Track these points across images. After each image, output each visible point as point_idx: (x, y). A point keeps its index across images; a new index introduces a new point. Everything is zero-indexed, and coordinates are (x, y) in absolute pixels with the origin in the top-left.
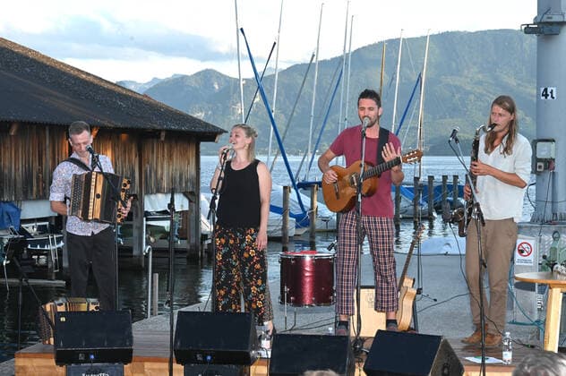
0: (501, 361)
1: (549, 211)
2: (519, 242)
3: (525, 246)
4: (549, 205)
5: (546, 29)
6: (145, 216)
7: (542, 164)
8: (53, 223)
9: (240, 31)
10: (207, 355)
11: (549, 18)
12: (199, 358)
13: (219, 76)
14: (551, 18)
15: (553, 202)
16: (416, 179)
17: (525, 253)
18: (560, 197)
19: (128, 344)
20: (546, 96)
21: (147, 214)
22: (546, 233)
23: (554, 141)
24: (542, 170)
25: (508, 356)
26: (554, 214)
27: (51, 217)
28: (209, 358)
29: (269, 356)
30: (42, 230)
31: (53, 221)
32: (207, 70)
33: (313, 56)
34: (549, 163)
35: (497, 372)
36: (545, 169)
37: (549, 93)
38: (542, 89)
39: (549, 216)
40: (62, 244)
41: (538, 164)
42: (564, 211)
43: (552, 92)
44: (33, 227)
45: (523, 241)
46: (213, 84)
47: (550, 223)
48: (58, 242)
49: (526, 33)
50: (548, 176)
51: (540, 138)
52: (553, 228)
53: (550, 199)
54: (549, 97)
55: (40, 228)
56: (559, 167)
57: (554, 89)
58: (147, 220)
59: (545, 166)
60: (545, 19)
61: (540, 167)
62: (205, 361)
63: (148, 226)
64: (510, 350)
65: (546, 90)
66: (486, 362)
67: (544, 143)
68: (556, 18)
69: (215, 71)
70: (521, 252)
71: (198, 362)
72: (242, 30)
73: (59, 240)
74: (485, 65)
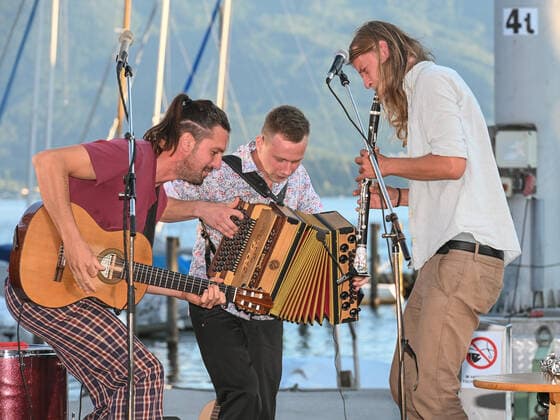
1: (525, 287)
3: (481, 344)
4: (525, 271)
7: (509, 182)
15: (533, 267)
17: (482, 362)
18: (549, 256)
20: (516, 27)
22: (520, 335)
23: (532, 128)
24: (508, 194)
26: (537, 293)
34: (523, 179)
36: (516, 192)
37: (521, 19)
38: (507, 12)
42: (556, 288)
43: (528, 19)
47: (528, 312)
50: (521, 205)
51: (504, 121)
52: (535, 324)
53: (526, 261)
54: (523, 31)
56: (545, 187)
57: (534, 13)
59: (516, 184)
65: (515, 14)
67: (511, 133)
70: (473, 358)
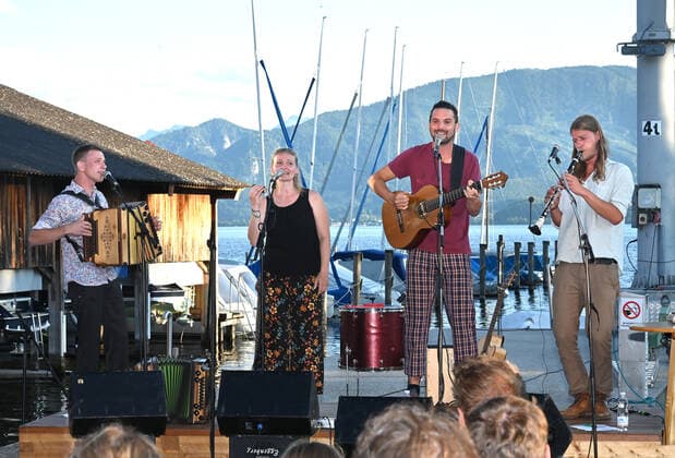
0: (615, 429)
1: (654, 273)
2: (623, 301)
3: (631, 305)
4: (654, 266)
5: (649, 49)
6: (150, 291)
7: (645, 216)
8: (37, 299)
9: (260, 65)
10: (258, 423)
11: (650, 35)
12: (248, 426)
13: (230, 127)
14: (654, 35)
15: (659, 262)
16: (483, 247)
17: (632, 315)
18: (669, 255)
19: (160, 410)
20: (649, 131)
21: (152, 288)
22: (654, 299)
23: (659, 187)
24: (645, 223)
25: (624, 421)
26: (661, 277)
27: (33, 292)
28: (260, 426)
29: (333, 427)
30: (23, 307)
31: (37, 295)
32: (215, 120)
33: (356, 95)
34: (653, 214)
35: (610, 440)
36: (649, 221)
37: (652, 127)
38: (644, 123)
39: (654, 279)
40: (48, 324)
41: (641, 216)
42: (672, 273)
43: (656, 127)
44: (12, 304)
45: (629, 300)
46: (222, 137)
47: (655, 288)
48: (43, 322)
49: (623, 53)
50: (652, 229)
51: (643, 183)
52: (660, 294)
53: (655, 259)
54: (653, 133)
55: (19, 305)
56: (666, 219)
57: (659, 124)
58: (152, 296)
59: (649, 216)
60: (646, 37)
61: (643, 219)
62: (255, 431)
63: (153, 303)
64: (626, 414)
65: (649, 124)
66: (598, 430)
67: (647, 190)
68: (660, 36)
69: (224, 122)
70: (627, 313)
71: (248, 432)
72: (262, 62)
73: (44, 320)
74: (562, 112)
